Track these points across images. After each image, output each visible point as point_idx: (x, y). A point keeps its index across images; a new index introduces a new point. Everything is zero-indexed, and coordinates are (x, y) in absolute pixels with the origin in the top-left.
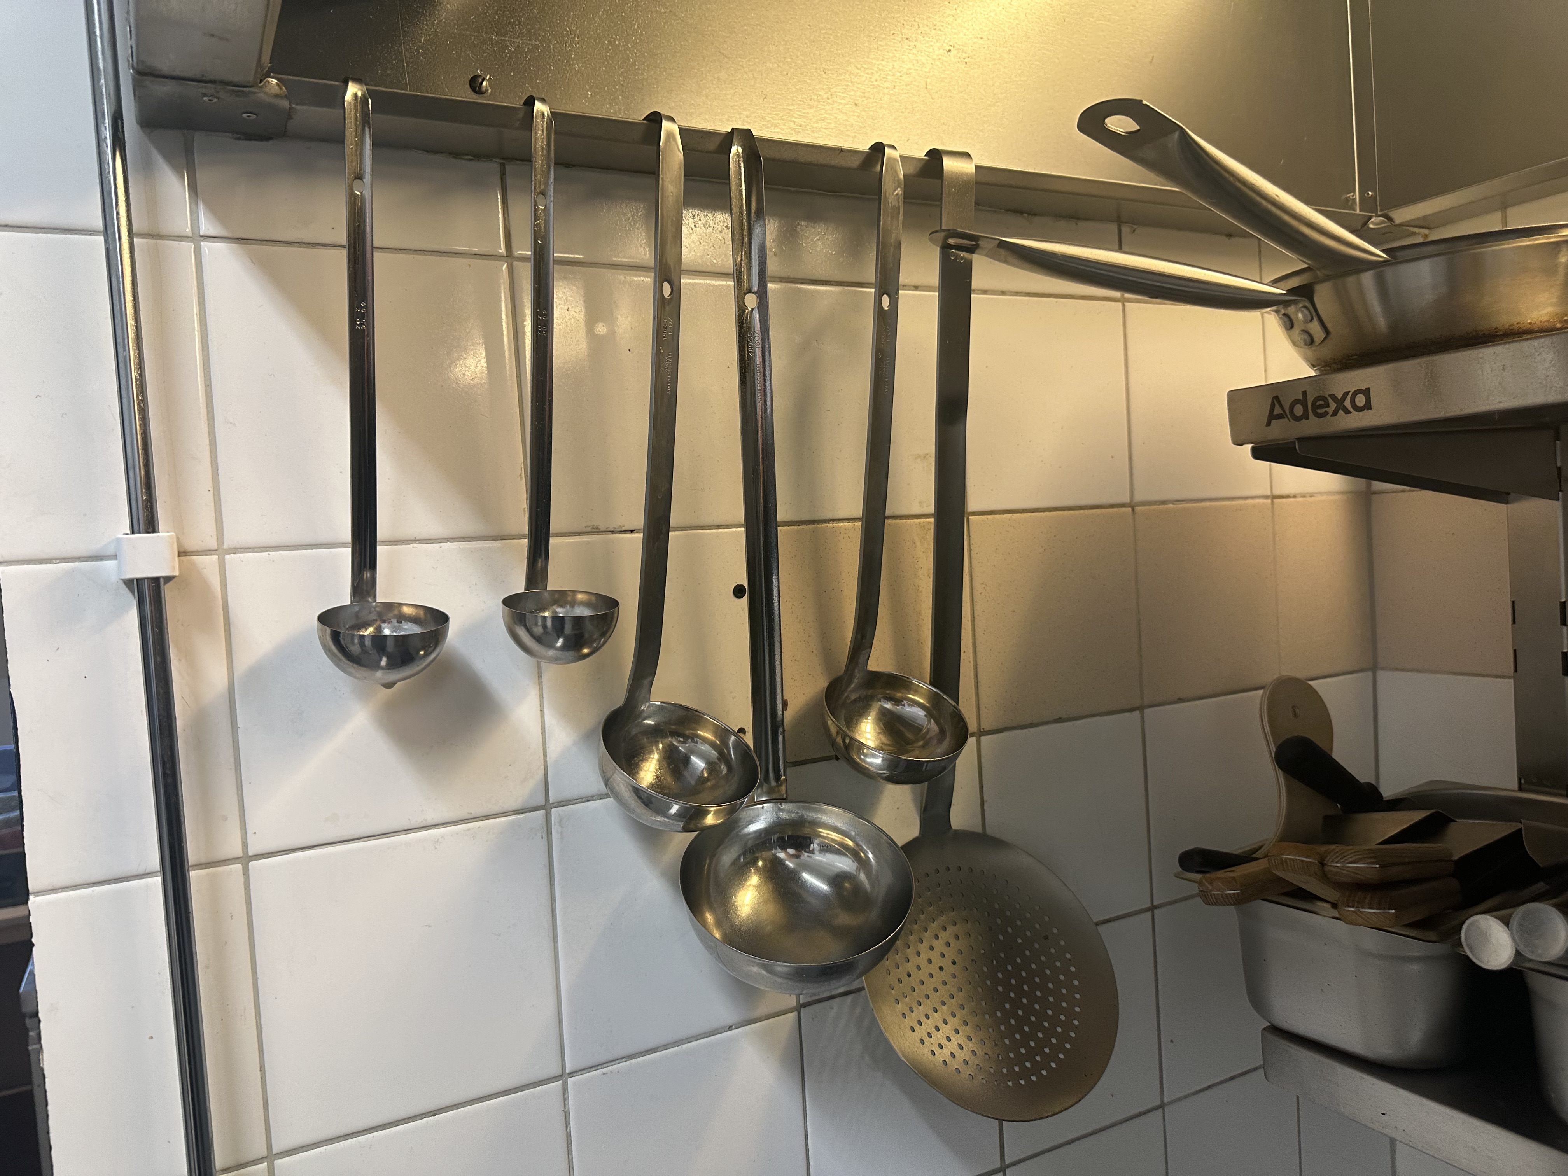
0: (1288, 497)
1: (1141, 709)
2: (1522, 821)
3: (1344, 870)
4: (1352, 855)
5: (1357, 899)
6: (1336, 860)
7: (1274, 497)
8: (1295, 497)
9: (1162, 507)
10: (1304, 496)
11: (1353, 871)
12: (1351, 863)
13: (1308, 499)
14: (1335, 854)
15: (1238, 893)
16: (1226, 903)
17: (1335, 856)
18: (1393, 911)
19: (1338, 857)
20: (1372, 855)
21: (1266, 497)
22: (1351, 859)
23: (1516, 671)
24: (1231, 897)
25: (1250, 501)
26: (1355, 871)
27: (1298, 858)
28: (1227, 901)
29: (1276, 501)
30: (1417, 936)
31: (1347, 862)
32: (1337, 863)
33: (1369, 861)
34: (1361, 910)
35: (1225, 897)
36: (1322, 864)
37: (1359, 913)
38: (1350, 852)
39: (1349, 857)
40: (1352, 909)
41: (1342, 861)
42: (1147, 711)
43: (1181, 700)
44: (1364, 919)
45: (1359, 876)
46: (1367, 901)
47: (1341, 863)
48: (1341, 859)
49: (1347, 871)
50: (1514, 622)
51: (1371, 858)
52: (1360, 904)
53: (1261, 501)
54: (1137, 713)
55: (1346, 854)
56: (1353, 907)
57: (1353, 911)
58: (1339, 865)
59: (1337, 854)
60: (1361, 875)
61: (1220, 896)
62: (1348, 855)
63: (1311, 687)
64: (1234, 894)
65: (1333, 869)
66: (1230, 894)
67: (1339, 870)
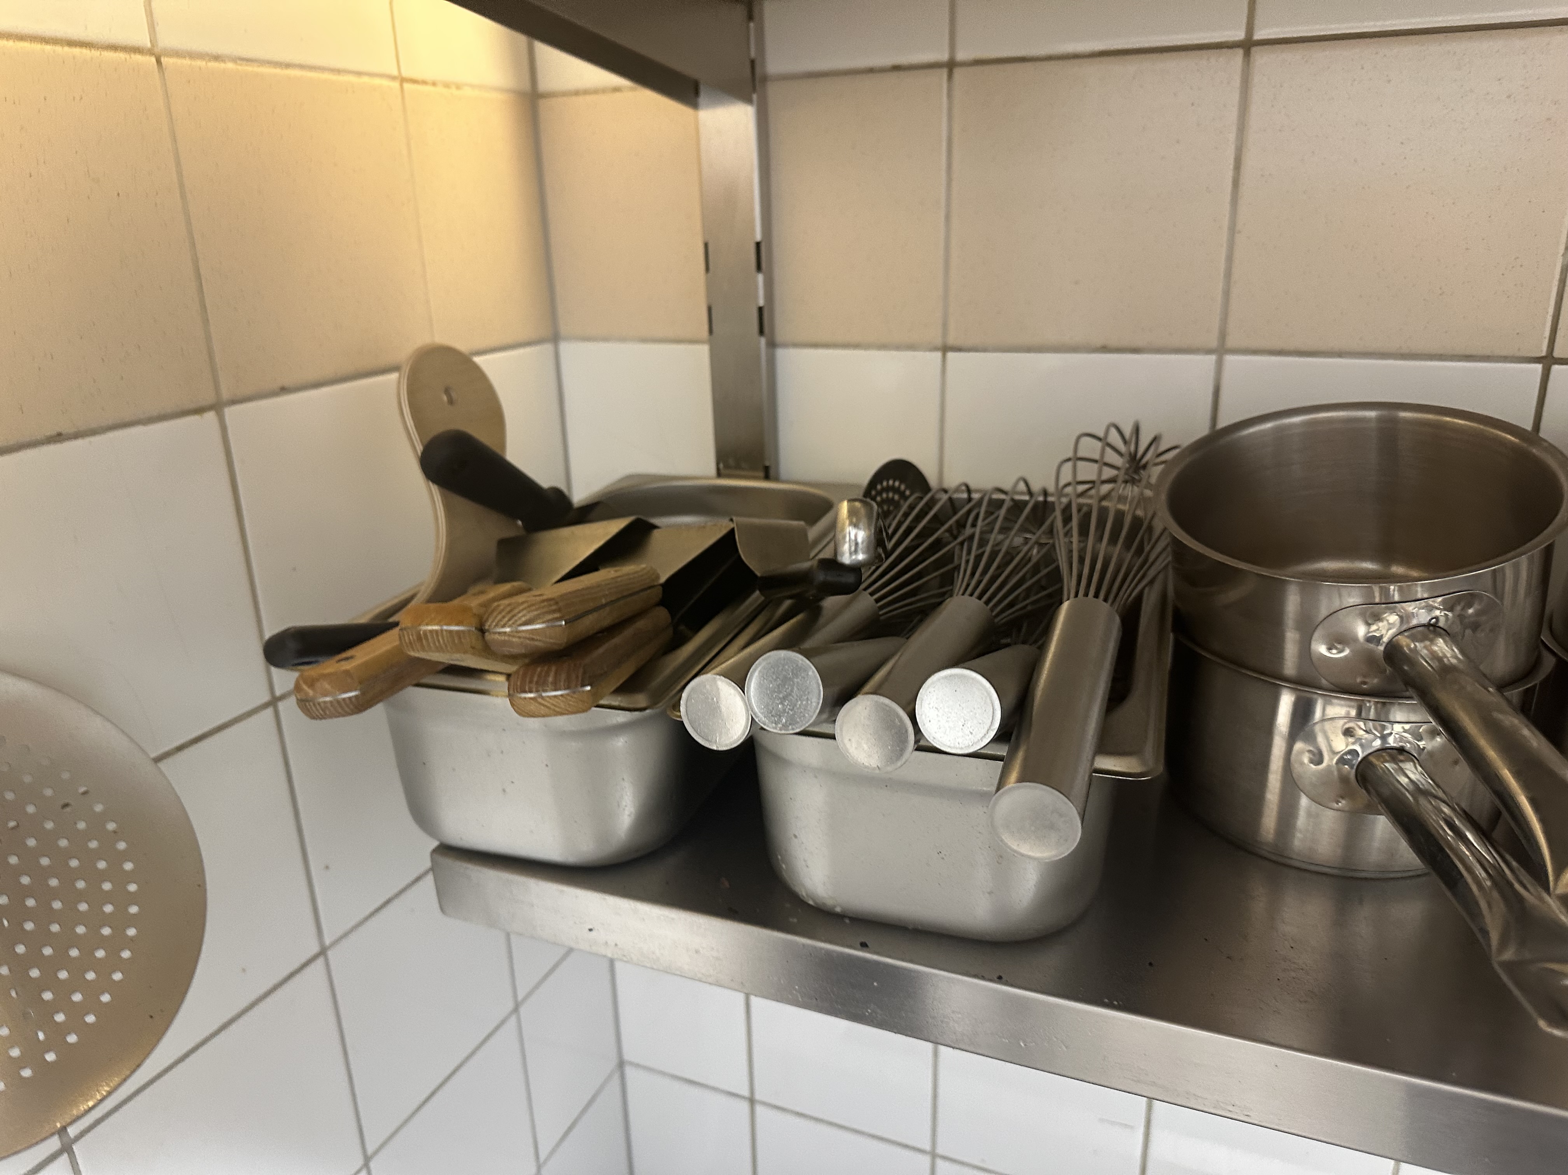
0: (424, 82)
1: (217, 407)
2: (734, 518)
3: (514, 636)
4: (525, 612)
5: (535, 679)
6: (502, 623)
7: (403, 80)
8: (434, 84)
9: (213, 65)
10: (447, 85)
11: (528, 636)
12: (526, 623)
13: (454, 91)
14: (500, 613)
15: (356, 696)
16: (339, 713)
17: (499, 617)
18: (588, 688)
19: (504, 617)
20: (554, 607)
21: (393, 78)
22: (523, 619)
23: (711, 331)
24: (346, 704)
25: (365, 79)
26: (531, 636)
27: (445, 628)
28: (340, 710)
29: (406, 86)
30: (623, 705)
31: (519, 622)
32: (503, 626)
33: (550, 617)
34: (544, 694)
35: (336, 705)
36: (482, 631)
37: (540, 700)
38: (521, 608)
39: (520, 615)
40: (531, 695)
41: (510, 622)
42: (230, 412)
43: (284, 390)
44: (548, 707)
45: (536, 643)
46: (550, 679)
47: (509, 626)
48: (509, 620)
49: (520, 637)
50: (707, 269)
51: (554, 611)
52: (541, 685)
53: (385, 82)
54: (211, 416)
55: (516, 611)
56: (531, 692)
57: (531, 698)
58: (508, 630)
59: (503, 614)
60: (540, 641)
61: (329, 705)
62: (519, 612)
63: (477, 368)
64: (350, 698)
65: (497, 636)
66: (344, 699)
67: (506, 638)
